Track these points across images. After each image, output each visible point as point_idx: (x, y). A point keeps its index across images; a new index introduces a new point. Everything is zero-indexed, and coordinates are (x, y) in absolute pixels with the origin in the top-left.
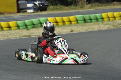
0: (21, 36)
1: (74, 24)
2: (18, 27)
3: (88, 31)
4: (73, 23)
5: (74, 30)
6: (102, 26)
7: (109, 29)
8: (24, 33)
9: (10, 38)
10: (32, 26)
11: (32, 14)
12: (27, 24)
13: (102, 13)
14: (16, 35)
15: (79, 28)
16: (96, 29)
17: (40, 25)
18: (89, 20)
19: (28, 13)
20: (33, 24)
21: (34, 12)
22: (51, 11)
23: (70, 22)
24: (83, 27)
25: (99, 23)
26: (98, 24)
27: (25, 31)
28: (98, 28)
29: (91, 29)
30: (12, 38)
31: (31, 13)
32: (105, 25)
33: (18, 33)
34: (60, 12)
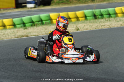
0: (17, 36)
1: (82, 21)
2: (14, 25)
3: (97, 29)
4: (80, 19)
5: (81, 28)
6: (114, 23)
7: (122, 26)
8: (20, 32)
9: (3, 39)
10: (31, 24)
11: (33, 9)
12: (25, 22)
13: (115, 7)
14: (10, 35)
15: (87, 26)
16: (107, 27)
17: (40, 22)
18: (100, 15)
19: (28, 8)
20: (33, 22)
21: (35, 7)
22: (55, 6)
23: (77, 18)
24: (91, 25)
25: (111, 19)
26: (110, 21)
27: (22, 30)
28: (109, 25)
29: (101, 27)
30: (6, 39)
31: (31, 8)
32: (118, 22)
33: (13, 33)
34: (66, 6)
